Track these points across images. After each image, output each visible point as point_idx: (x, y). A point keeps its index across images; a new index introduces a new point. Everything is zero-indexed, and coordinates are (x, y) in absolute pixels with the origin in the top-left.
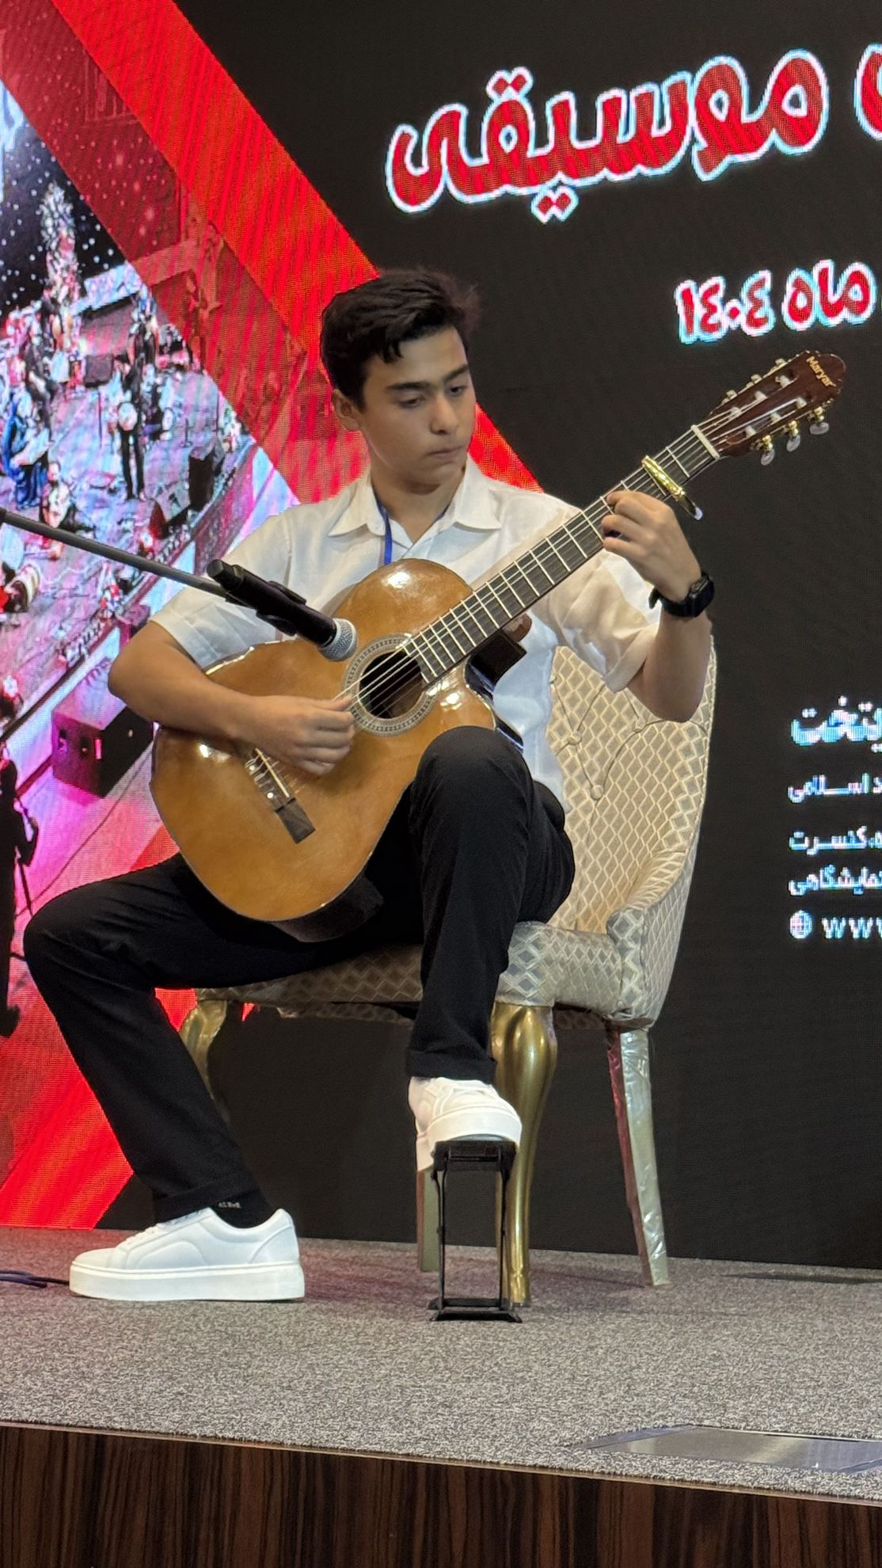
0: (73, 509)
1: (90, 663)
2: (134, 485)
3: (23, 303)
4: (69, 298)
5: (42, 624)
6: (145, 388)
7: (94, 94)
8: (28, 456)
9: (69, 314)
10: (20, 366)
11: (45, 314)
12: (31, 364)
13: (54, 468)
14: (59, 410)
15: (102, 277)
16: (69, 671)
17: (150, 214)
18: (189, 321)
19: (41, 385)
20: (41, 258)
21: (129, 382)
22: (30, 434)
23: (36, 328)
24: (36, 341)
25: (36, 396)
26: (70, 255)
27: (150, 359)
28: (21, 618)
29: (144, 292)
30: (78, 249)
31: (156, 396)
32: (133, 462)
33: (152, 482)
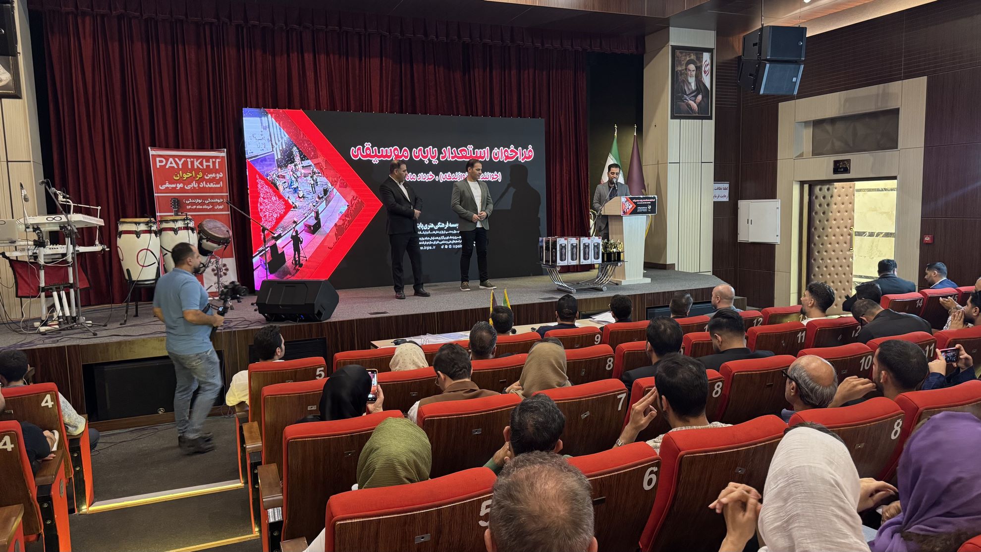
0: (303, 195)
1: (309, 216)
2: (314, 192)
3: (291, 163)
4: (299, 164)
5: (300, 211)
6: (314, 178)
7: (300, 134)
8: (295, 186)
9: (300, 166)
10: (291, 173)
11: (295, 166)
12: (293, 173)
13: (299, 189)
14: (299, 180)
15: (305, 161)
16: (306, 218)
17: (313, 153)
18: (321, 169)
19: (296, 176)
20: (293, 157)
21: (312, 177)
22: (294, 183)
23: (294, 168)
24: (294, 170)
25: (295, 178)
26: (299, 158)
27: (315, 174)
28: (296, 210)
29: (313, 165)
30: (300, 157)
31: (316, 180)
32: (313, 189)
33: (318, 192)
